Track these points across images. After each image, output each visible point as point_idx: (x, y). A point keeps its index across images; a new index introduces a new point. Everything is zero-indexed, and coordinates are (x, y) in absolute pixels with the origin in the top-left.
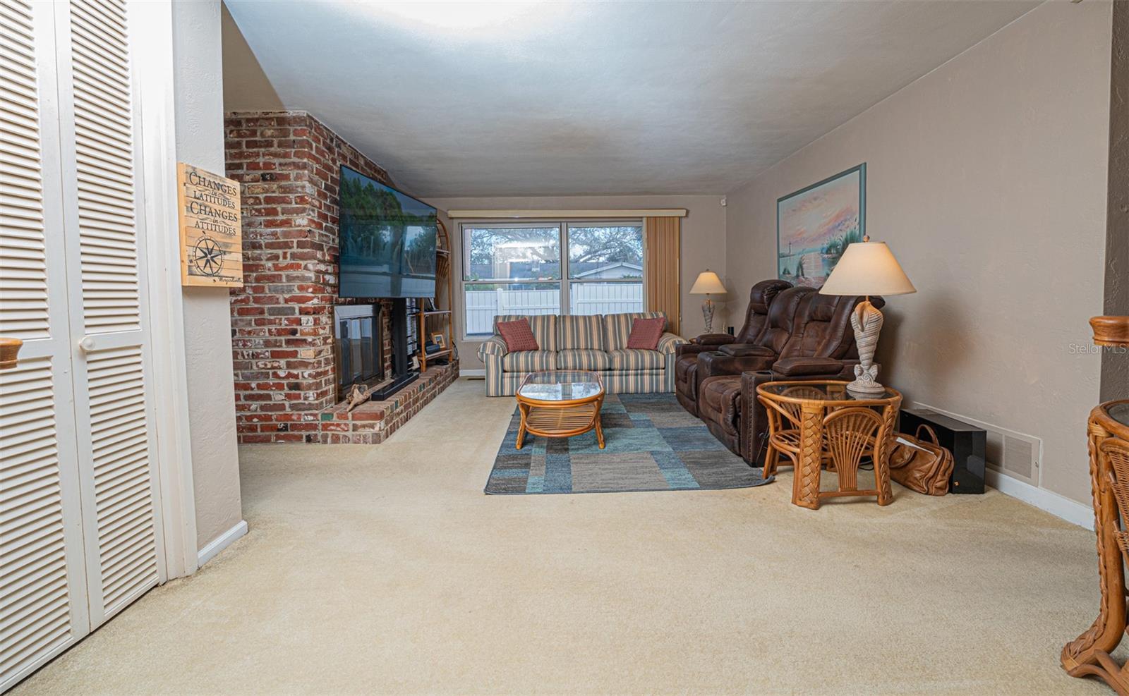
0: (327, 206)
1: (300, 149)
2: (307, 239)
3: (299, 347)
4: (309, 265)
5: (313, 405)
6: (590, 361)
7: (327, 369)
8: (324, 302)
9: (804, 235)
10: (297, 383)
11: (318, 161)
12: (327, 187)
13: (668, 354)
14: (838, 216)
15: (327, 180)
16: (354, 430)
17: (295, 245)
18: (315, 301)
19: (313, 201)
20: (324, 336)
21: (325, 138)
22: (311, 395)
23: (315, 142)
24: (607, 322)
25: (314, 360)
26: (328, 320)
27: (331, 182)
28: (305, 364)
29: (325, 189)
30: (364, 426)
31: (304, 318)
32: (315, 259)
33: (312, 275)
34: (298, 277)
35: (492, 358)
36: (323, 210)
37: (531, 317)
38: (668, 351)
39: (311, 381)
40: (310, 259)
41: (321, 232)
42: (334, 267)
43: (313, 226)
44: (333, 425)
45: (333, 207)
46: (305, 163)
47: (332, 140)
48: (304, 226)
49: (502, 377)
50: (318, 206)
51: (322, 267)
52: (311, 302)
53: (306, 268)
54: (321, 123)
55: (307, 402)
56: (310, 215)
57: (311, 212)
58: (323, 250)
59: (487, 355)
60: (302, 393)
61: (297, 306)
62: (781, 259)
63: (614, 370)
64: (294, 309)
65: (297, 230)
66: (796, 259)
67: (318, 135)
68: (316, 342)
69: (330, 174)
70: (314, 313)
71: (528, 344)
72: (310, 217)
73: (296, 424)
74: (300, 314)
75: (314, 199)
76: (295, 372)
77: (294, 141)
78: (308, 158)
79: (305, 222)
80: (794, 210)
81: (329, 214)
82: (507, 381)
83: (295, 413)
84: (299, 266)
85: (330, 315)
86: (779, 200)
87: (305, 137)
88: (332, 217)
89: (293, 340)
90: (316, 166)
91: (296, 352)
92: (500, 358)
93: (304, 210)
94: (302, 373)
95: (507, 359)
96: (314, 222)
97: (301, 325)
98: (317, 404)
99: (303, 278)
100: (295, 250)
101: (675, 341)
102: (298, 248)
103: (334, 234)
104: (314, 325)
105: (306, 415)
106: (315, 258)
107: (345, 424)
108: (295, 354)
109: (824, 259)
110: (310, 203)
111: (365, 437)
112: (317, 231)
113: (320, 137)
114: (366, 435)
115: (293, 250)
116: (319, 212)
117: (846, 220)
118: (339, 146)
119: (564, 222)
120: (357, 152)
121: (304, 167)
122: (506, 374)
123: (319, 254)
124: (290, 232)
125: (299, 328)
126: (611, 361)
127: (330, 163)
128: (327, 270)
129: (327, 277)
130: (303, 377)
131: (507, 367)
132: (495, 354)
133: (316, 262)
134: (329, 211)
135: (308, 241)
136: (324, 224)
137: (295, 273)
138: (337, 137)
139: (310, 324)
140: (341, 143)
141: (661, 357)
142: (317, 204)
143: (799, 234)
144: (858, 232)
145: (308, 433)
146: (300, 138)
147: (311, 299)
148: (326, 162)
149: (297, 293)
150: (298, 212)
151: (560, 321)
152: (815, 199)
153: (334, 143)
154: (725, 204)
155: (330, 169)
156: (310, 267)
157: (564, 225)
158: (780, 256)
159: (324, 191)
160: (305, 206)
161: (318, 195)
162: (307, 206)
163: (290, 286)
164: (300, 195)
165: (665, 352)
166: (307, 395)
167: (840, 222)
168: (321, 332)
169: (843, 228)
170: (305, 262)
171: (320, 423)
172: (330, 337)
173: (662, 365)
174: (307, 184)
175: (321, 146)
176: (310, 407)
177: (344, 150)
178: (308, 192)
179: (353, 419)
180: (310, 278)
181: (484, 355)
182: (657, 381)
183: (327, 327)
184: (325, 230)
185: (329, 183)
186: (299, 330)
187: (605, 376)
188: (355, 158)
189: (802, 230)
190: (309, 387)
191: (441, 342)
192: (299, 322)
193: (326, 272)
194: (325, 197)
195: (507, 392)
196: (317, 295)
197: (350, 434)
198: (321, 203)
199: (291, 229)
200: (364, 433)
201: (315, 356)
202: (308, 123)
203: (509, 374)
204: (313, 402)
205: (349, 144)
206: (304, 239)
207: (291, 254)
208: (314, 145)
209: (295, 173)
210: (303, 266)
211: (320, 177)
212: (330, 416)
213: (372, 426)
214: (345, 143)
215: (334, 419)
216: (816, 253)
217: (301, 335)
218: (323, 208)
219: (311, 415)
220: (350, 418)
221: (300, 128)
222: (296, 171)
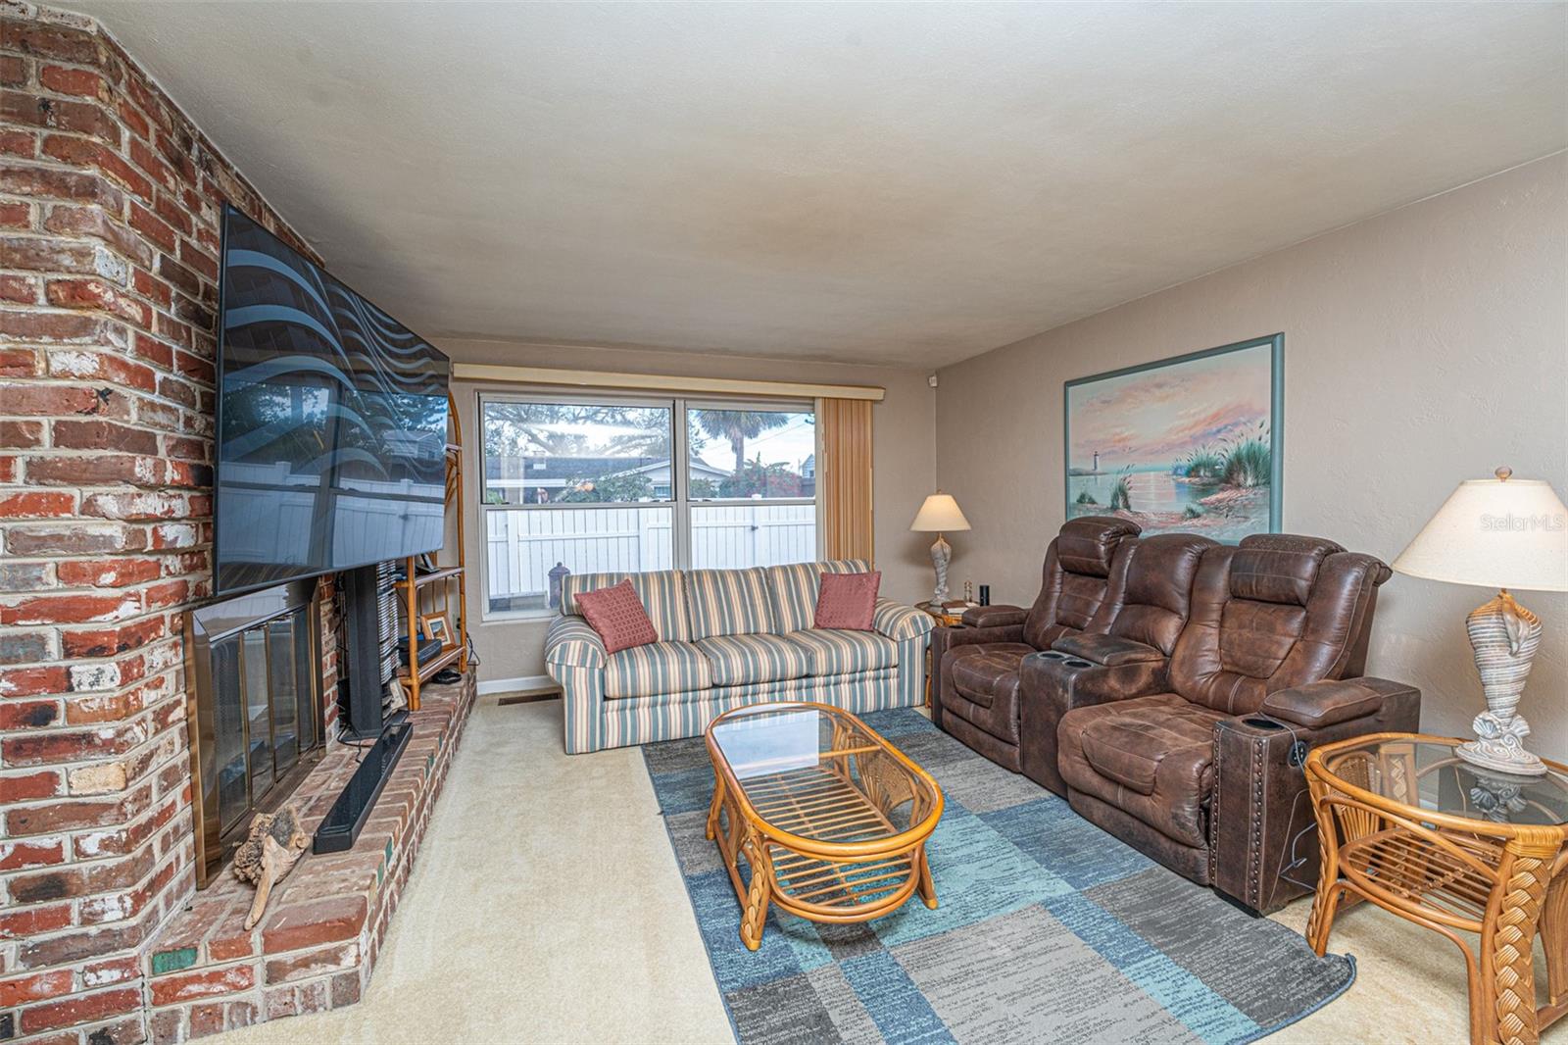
0: (170, 322)
1: (72, 135)
2: (96, 417)
3: (65, 761)
4: (101, 500)
5: (121, 933)
6: (774, 662)
7: (168, 801)
8: (156, 606)
9: (1129, 444)
10: (55, 876)
11: (139, 186)
12: (167, 269)
13: (903, 641)
14: (1216, 417)
15: (172, 250)
16: (270, 981)
17: (46, 435)
18: (128, 609)
19: (122, 302)
20: (157, 707)
21: (164, 129)
22: (113, 908)
23: (132, 127)
24: (774, 581)
25: (123, 795)
26: (170, 654)
27: (183, 259)
28: (87, 813)
29: (163, 272)
30: (305, 963)
31: (82, 669)
32: (126, 482)
33: (116, 531)
34: (59, 538)
35: (581, 674)
36: (155, 333)
37: (636, 576)
38: (903, 636)
39: (112, 861)
40: (106, 481)
41: (148, 397)
42: (192, 499)
43: (121, 377)
44: (197, 979)
45: (188, 330)
46: (93, 181)
47: (187, 142)
48: (82, 378)
49: (602, 711)
50: (139, 318)
51: (152, 504)
52: (110, 616)
53: (90, 508)
54: (150, 78)
55: (93, 930)
56: (108, 342)
57: (112, 336)
58: (154, 451)
59: (569, 668)
60: (75, 905)
61: (52, 633)
62: (1071, 479)
63: (814, 676)
64: (41, 641)
65: (57, 390)
66: (1111, 482)
67: (139, 109)
68: (128, 736)
69: (178, 236)
70: (123, 648)
71: (640, 634)
72: (107, 350)
73: (50, 1008)
74: (68, 654)
75: (123, 296)
76: (47, 841)
77: (45, 104)
78: (101, 165)
79: (89, 365)
80: (1104, 402)
81: (175, 348)
82: (612, 718)
83: (44, 970)
84: (63, 504)
85: (178, 638)
86: (1068, 384)
87: (89, 100)
88: (181, 356)
89: (39, 741)
90: (128, 199)
91: (51, 779)
92: (597, 671)
93: (84, 327)
94: (76, 841)
95: (613, 675)
96: (124, 365)
97: (70, 689)
98: (134, 928)
99: (81, 542)
100: (46, 450)
101: (914, 617)
102: (56, 445)
103: (192, 405)
104: (123, 684)
105: (93, 969)
106: (128, 478)
107: (240, 970)
108: (46, 784)
109: (1179, 485)
110: (109, 308)
111: (308, 993)
112: (132, 395)
113: (148, 120)
114: (312, 987)
115: (36, 453)
116: (140, 338)
117: (1236, 424)
118: (208, 167)
119: (680, 398)
120: (259, 199)
121: (88, 190)
122: (611, 702)
123: (143, 468)
124: (24, 394)
125: (61, 700)
126: (811, 661)
127: (181, 203)
128: (171, 511)
129: (169, 531)
130: (79, 852)
131: (613, 688)
132: (588, 665)
133: (133, 489)
134: (176, 337)
135: (99, 424)
136: (159, 376)
137: (46, 526)
138: (202, 139)
139: (106, 684)
140: (212, 161)
141: (893, 646)
142: (136, 312)
143: (1119, 441)
144: (1268, 445)
145: (97, 1026)
146: (70, 99)
147: (108, 605)
148: (167, 196)
149: (53, 587)
150: (58, 330)
151: (692, 582)
152: (1159, 386)
153: (195, 152)
154: (935, 385)
155: (182, 223)
156: (108, 503)
157: (680, 404)
158: (1068, 473)
159: (160, 279)
160: (88, 314)
161: (137, 286)
162: (99, 315)
163: (25, 566)
164: (67, 277)
165: (898, 637)
166: (97, 907)
167: (1220, 426)
168: (148, 697)
169: (1230, 436)
170: (88, 491)
171: (144, 983)
172: (178, 703)
173: (894, 660)
174: (98, 247)
175: (151, 144)
176: (111, 940)
177: (223, 182)
178: (101, 270)
179: (268, 948)
180: (108, 541)
181: (564, 667)
182: (887, 689)
183: (170, 677)
184: (163, 393)
185: (177, 257)
186: (62, 706)
187: (800, 688)
188: (253, 209)
189: (1123, 436)
190: (105, 881)
191: (443, 634)
192: (63, 681)
193: (169, 517)
194: (165, 298)
195: (613, 739)
196: (132, 589)
197: (256, 995)
198: (147, 312)
199: (29, 383)
200: (306, 983)
201: (127, 781)
202: (103, 60)
203: (616, 702)
204: (115, 926)
205: (236, 168)
206: (83, 419)
207: (29, 464)
208: (126, 134)
209: (49, 205)
210: (77, 503)
211: (146, 234)
212: (187, 956)
213: (334, 958)
214: (226, 166)
215: (201, 960)
216: (1162, 474)
217: (71, 720)
218: (155, 328)
219: (110, 966)
220: (258, 948)
221: (69, 66)
222: (51, 203)
